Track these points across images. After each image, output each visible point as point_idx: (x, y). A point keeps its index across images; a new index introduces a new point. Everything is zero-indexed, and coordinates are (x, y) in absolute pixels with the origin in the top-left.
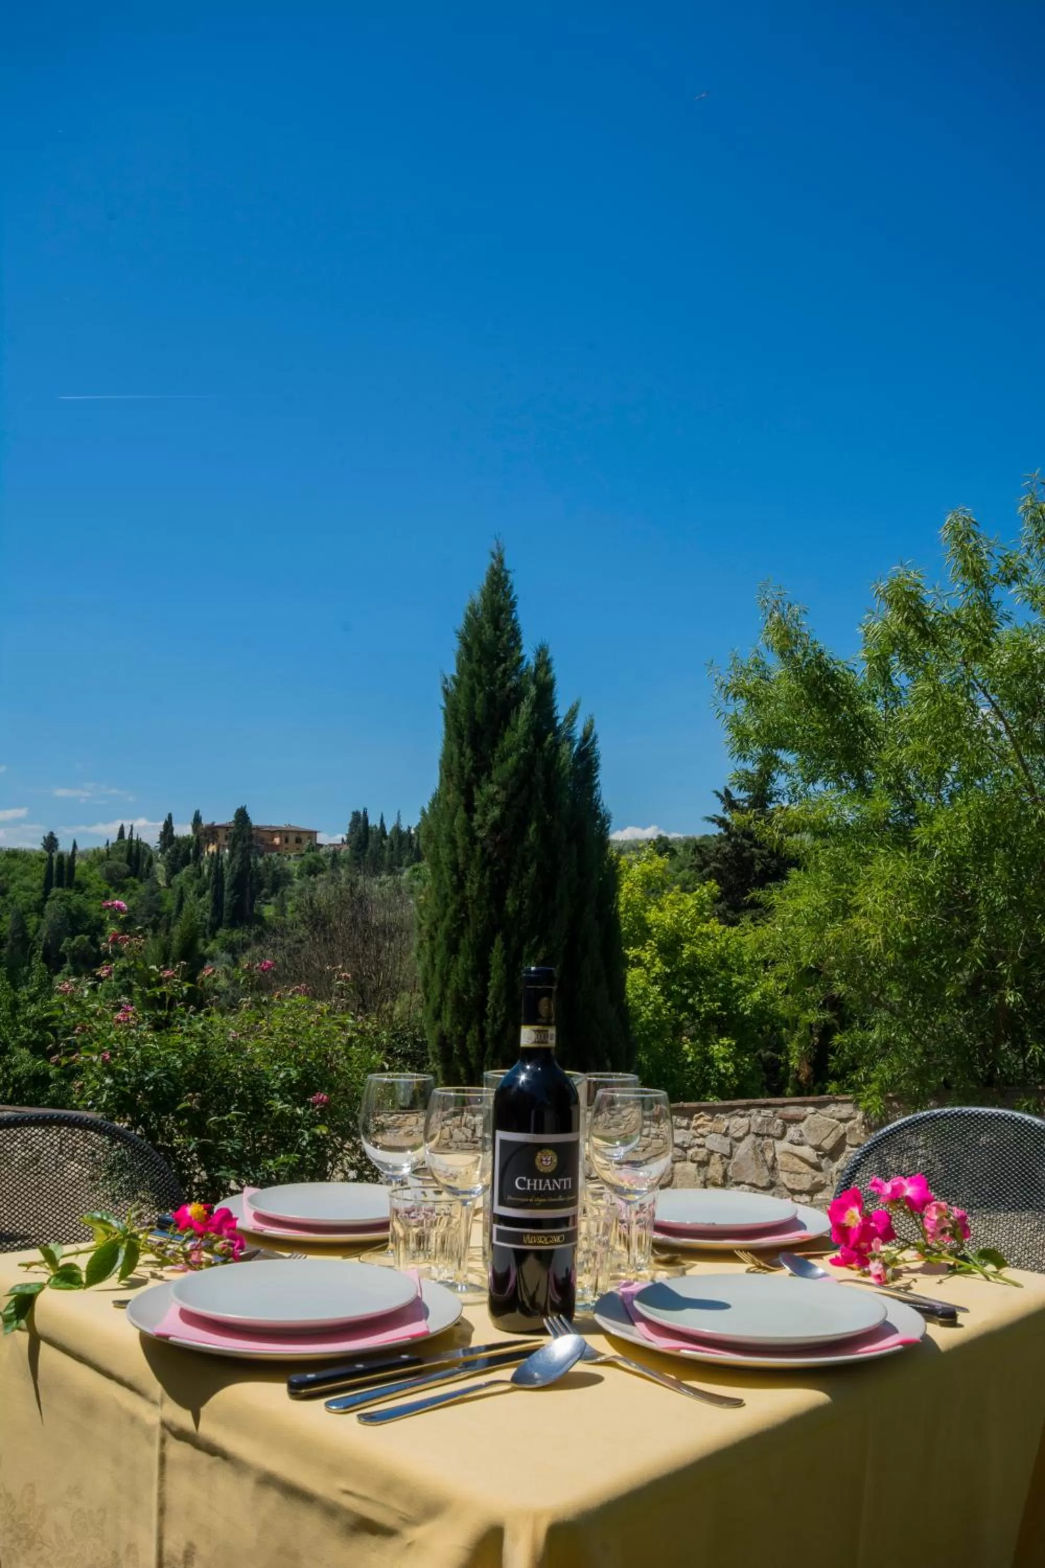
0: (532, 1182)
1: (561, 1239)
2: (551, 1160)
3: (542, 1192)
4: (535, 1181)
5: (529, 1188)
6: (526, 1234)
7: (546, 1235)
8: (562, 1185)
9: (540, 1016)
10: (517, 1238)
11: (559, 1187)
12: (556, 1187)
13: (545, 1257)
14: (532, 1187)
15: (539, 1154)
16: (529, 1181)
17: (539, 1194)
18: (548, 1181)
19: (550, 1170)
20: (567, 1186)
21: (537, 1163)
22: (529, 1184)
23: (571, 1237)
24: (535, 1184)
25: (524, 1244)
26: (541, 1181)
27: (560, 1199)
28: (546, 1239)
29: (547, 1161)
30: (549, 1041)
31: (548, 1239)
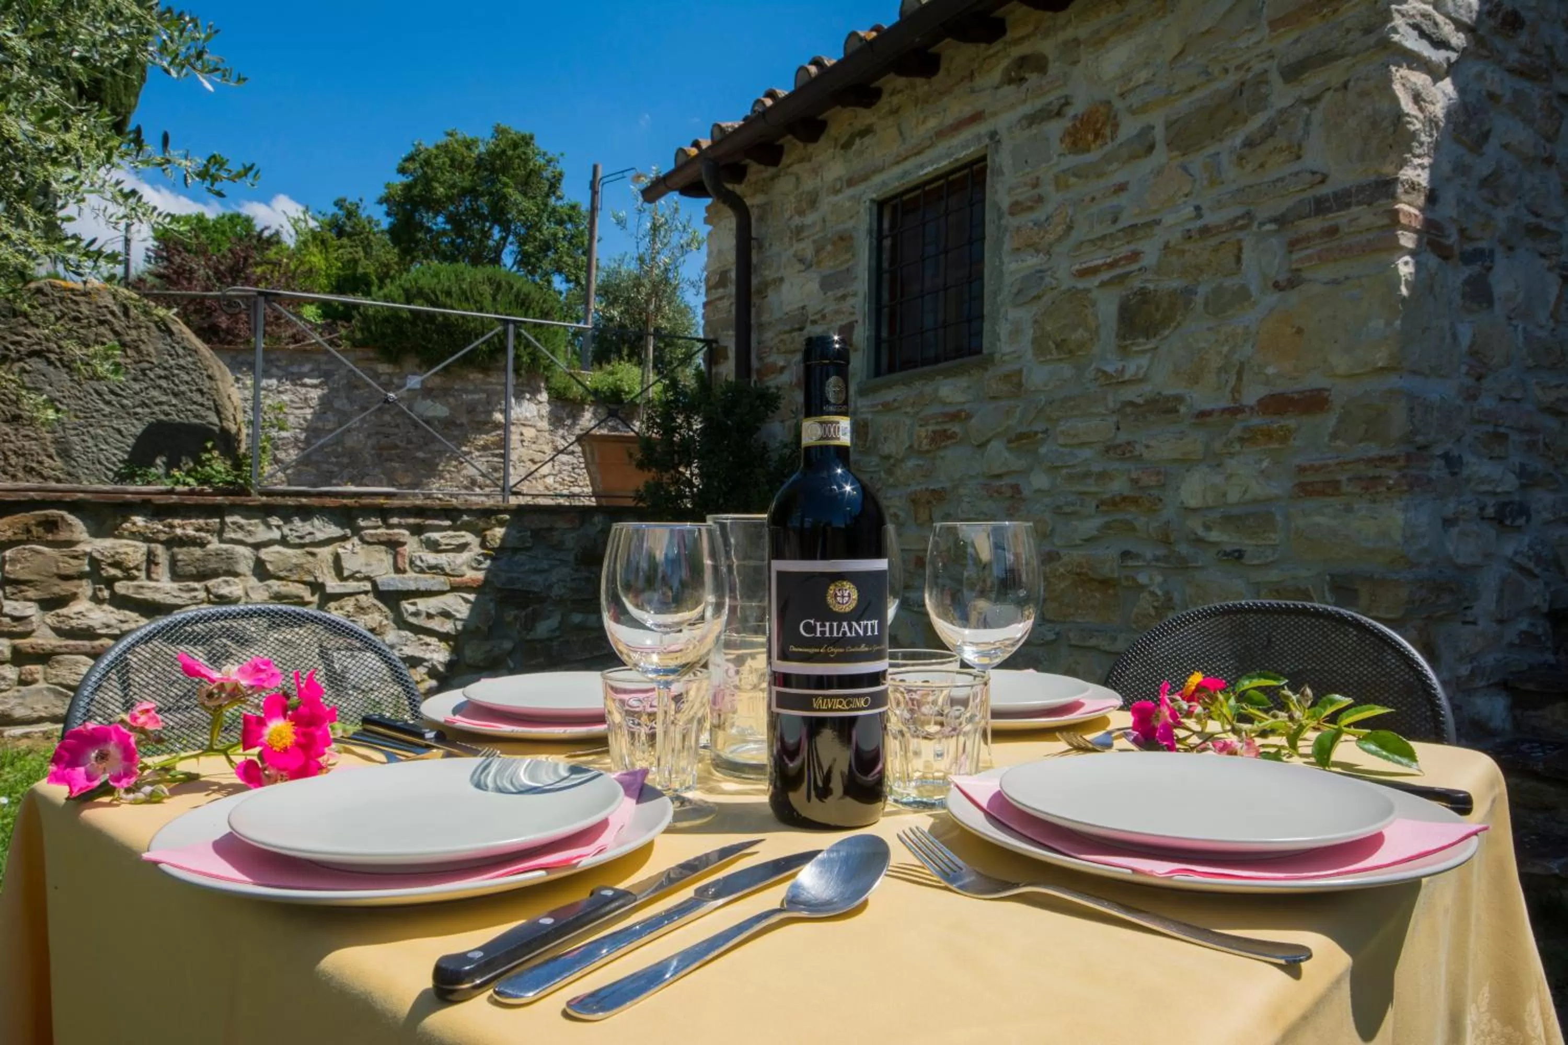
0: (823, 626)
1: (866, 702)
2: (849, 596)
3: (838, 639)
4: (828, 624)
5: (818, 635)
6: (817, 696)
7: (845, 696)
8: (865, 631)
9: (828, 402)
10: (805, 703)
11: (861, 633)
12: (856, 632)
13: (845, 727)
14: (823, 633)
15: (832, 587)
16: (818, 624)
17: (834, 642)
18: (845, 624)
19: (847, 608)
20: (873, 631)
21: (830, 600)
22: (819, 629)
23: (879, 700)
24: (827, 629)
25: (815, 710)
26: (835, 624)
27: (863, 648)
28: (844, 703)
29: (843, 596)
30: (842, 437)
31: (848, 703)
